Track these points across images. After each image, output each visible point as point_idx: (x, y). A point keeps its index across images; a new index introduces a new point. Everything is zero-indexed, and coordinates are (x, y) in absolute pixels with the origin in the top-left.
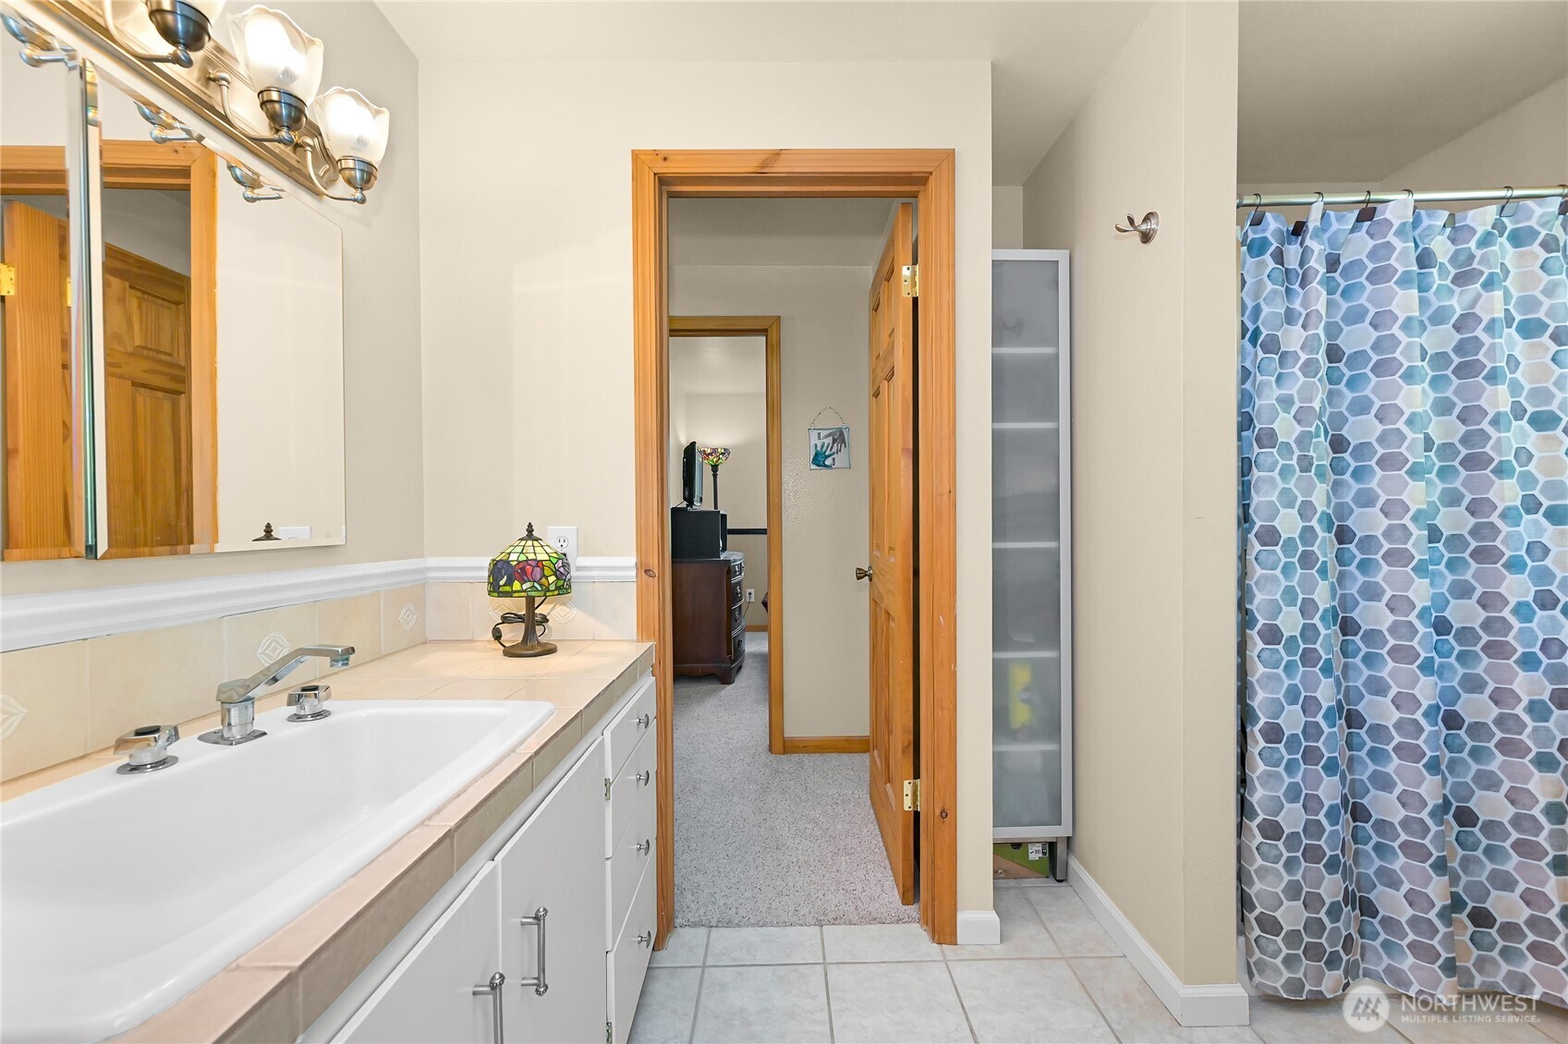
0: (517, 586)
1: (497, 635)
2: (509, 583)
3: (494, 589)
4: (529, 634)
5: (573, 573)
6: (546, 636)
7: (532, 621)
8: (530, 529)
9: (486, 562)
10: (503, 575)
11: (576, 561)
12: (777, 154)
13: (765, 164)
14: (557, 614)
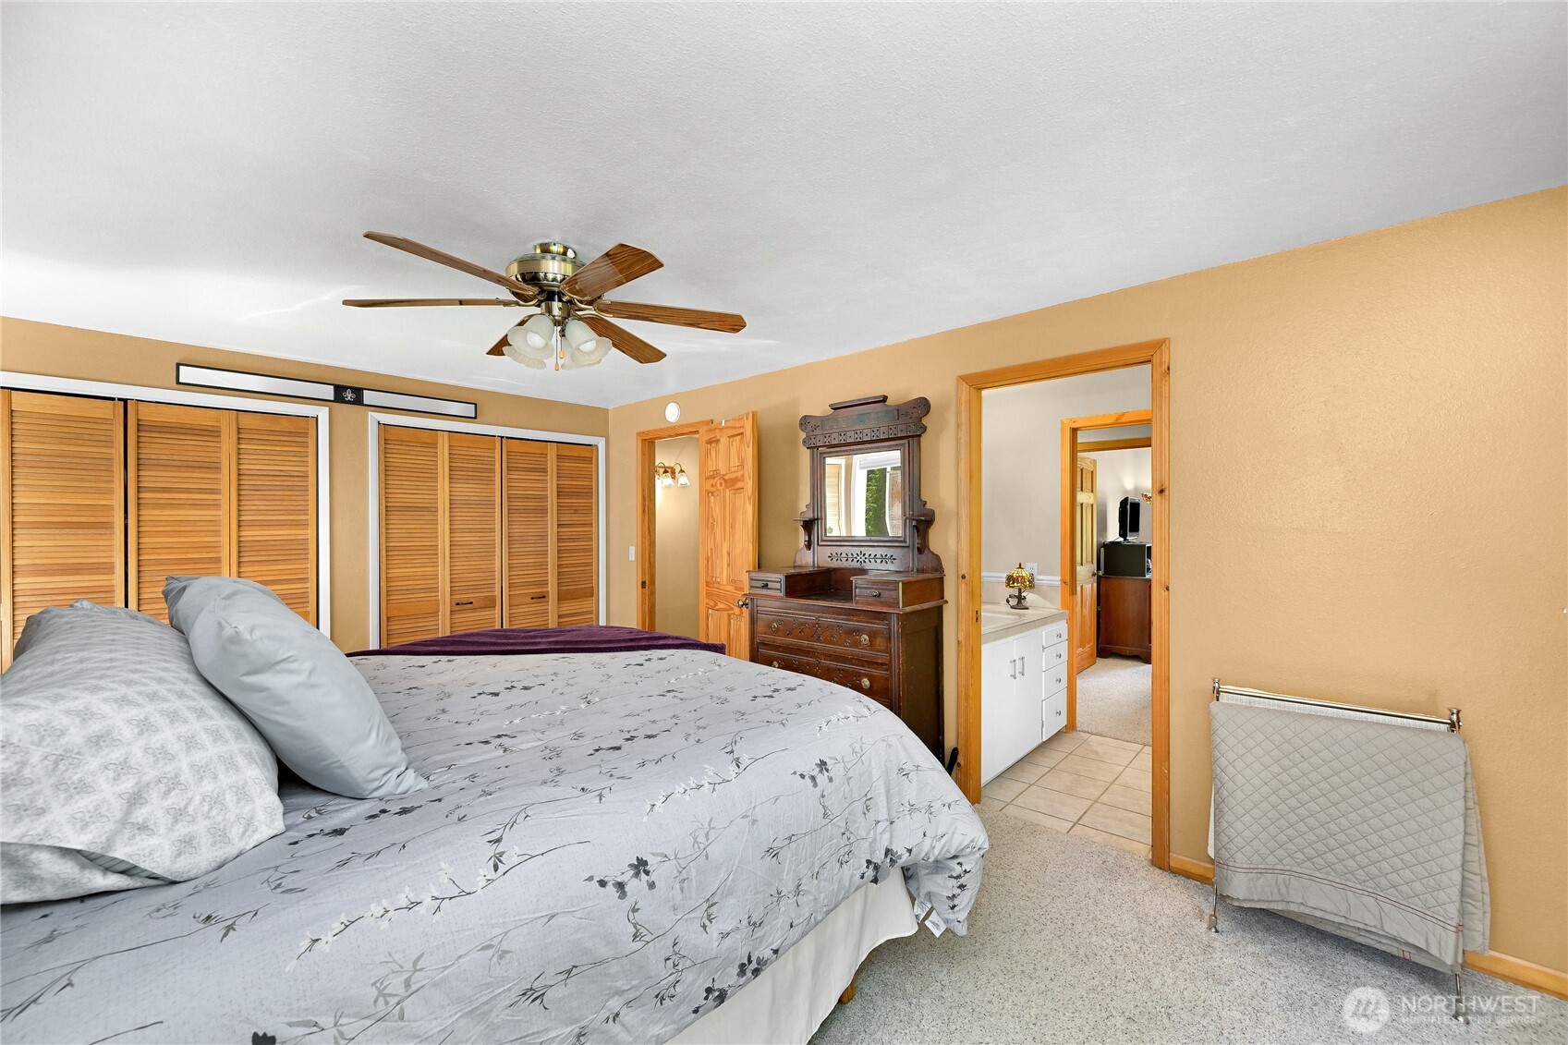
0: (1016, 584)
1: (1008, 602)
2: (1013, 583)
3: (1008, 584)
4: (1019, 602)
5: (1036, 581)
6: (1026, 603)
7: (1020, 598)
8: (1020, 565)
9: (1005, 575)
10: (1011, 580)
11: (1038, 577)
12: (1123, 414)
13: (1117, 419)
14: (1030, 597)
